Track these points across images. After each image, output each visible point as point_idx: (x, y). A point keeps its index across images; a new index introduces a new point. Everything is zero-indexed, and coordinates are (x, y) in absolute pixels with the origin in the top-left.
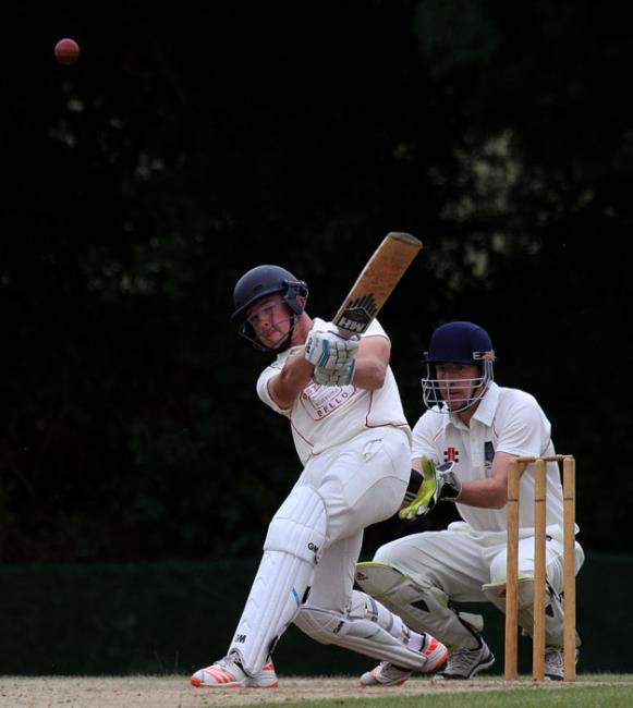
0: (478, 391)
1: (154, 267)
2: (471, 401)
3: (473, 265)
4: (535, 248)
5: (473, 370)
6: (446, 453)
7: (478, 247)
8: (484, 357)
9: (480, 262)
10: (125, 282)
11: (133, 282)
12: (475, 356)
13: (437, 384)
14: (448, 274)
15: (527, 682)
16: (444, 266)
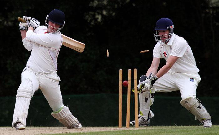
0: (169, 37)
1: (13, 19)
2: (167, 40)
3: (98, 18)
4: (114, 14)
5: (167, 32)
6: (163, 54)
7: (99, 14)
8: (170, 28)
9: (99, 18)
10: (5, 23)
11: (7, 23)
12: (168, 28)
13: (159, 36)
14: (91, 21)
15: (125, 128)
16: (90, 19)
